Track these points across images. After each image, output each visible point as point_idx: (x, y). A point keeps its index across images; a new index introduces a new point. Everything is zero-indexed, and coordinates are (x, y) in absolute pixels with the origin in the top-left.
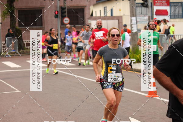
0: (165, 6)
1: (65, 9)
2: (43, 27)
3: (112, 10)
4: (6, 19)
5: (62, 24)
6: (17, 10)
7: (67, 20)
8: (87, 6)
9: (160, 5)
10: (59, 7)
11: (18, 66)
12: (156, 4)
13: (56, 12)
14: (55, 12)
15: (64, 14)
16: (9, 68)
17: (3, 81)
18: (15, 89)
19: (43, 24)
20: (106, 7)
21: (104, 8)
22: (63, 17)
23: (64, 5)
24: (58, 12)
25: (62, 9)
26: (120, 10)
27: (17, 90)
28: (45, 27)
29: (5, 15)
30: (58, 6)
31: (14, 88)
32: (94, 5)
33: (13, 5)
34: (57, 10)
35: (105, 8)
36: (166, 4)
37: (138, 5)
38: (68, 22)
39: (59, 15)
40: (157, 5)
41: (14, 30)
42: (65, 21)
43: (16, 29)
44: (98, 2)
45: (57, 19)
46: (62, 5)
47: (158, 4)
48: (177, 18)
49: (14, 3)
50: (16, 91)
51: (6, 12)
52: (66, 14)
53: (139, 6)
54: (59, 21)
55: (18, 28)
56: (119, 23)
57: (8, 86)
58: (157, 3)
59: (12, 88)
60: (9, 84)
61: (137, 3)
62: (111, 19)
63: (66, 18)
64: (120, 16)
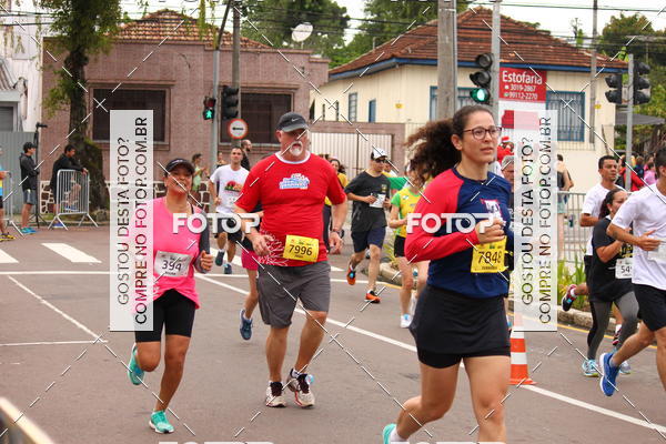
0: (533, 100)
1: (236, 92)
2: (166, 143)
3: (372, 104)
4: (56, 112)
5: (225, 136)
6: (92, 89)
7: (238, 128)
8: (302, 87)
9: (517, 99)
10: (220, 86)
11: (91, 259)
12: (506, 95)
14: (205, 102)
15: (233, 110)
16: (67, 264)
17: (49, 305)
18: (89, 331)
19: (167, 136)
20: (356, 94)
21: (350, 96)
22: (228, 117)
23: (234, 83)
24: (213, 101)
25: (228, 92)
26: (398, 106)
27: (95, 335)
28: (172, 144)
29: (56, 102)
30: (217, 84)
31: (85, 328)
32: (323, 86)
33: (83, 73)
34: (211, 97)
35: (353, 98)
36: (535, 96)
37: (462, 94)
38: (243, 133)
39: (218, 109)
40: (508, 97)
41: (81, 147)
42: (234, 129)
43: (87, 145)
44: (333, 77)
46: (228, 80)
47: (512, 94)
48: (566, 140)
49: (85, 68)
50: (93, 339)
51: (61, 94)
52: (239, 108)
53: (465, 97)
54: (216, 126)
55: (91, 141)
56: (393, 146)
57: (68, 321)
58: (508, 91)
59: (81, 329)
60: (70, 316)
61: (460, 89)
62: (370, 131)
63: (238, 120)
64: (399, 124)
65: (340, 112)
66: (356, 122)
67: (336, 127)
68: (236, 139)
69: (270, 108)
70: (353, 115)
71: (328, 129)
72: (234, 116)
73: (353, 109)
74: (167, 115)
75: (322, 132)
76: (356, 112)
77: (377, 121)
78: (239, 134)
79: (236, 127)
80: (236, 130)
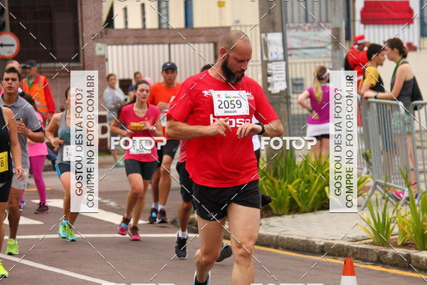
7: (7, 44)
26: (221, 4)
38: (13, 50)
42: (2, 45)
52: (7, 17)
63: (6, 33)
64: (223, 28)
65: (148, 16)
67: (140, 37)
69: (50, 15)
70: (164, 20)
71: (128, 40)
72: (1, 28)
73: (164, 12)
75: (122, 44)
76: (167, 15)
77: (195, 25)
78: (9, 52)
79: (4, 43)
80: (4, 48)
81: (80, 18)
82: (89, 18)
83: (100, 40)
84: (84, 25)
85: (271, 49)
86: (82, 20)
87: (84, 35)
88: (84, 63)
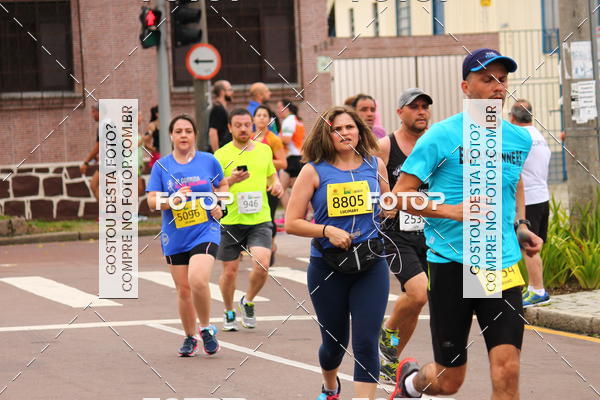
2: (78, 93)
3: (437, 3)
5: (181, 76)
7: (204, 60)
13: (151, 18)
14: (143, 18)
15: (192, 28)
19: (79, 79)
22: (184, 41)
24: (157, 14)
26: (485, 3)
34: (152, 7)
38: (212, 66)
39: (165, 27)
42: (197, 61)
45: (152, 51)
52: (203, 24)
54: (165, 57)
62: (437, 50)
63: (203, 46)
64: (488, 34)
65: (382, 19)
66: (410, 36)
67: (376, 48)
68: (202, 80)
69: (257, 21)
70: (404, 24)
71: (360, 53)
72: (196, 39)
73: (404, 14)
74: (76, 44)
75: (353, 57)
76: (409, 18)
77: (447, 32)
78: (207, 71)
79: (200, 59)
80: (200, 64)
81: (297, 24)
82: (310, 23)
83: (324, 52)
84: (303, 33)
85: (576, 64)
86: (300, 27)
87: (303, 46)
88: (302, 84)
